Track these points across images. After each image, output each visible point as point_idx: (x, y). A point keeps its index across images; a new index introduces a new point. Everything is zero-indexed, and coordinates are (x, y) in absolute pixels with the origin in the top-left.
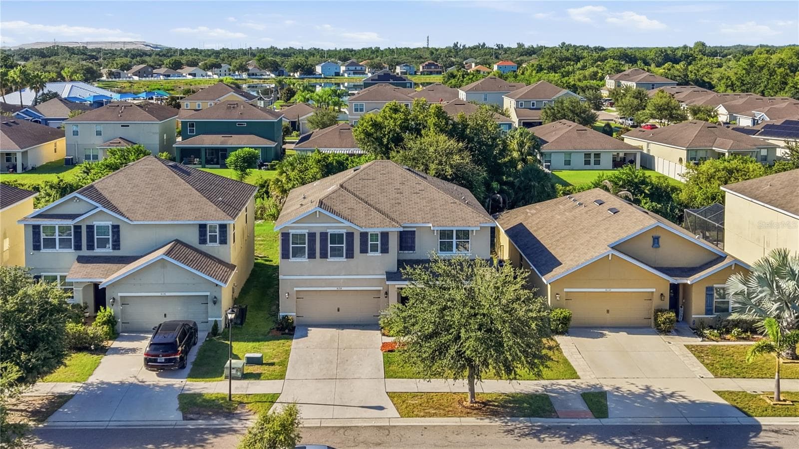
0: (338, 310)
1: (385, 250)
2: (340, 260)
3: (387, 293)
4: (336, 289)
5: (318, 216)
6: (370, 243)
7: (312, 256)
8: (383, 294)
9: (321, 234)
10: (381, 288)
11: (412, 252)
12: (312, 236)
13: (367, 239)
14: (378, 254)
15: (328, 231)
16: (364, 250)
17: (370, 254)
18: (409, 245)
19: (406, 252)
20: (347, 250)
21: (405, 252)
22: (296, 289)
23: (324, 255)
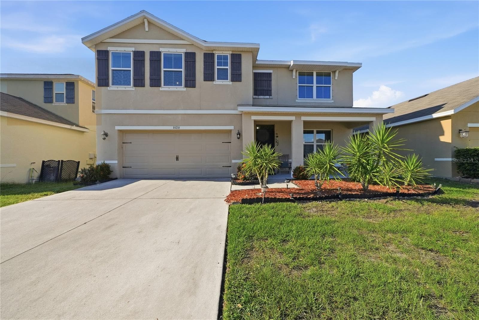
0: (177, 159)
1: (237, 77)
2: (178, 89)
3: (239, 134)
4: (171, 128)
5: (147, 29)
6: (216, 67)
7: (139, 82)
8: (234, 136)
9: (152, 53)
10: (232, 128)
11: (268, 97)
12: (139, 56)
13: (214, 62)
14: (228, 82)
15: (161, 50)
16: (209, 77)
17: (217, 82)
18: (265, 89)
19: (262, 97)
20: (186, 76)
21: (260, 97)
22: (118, 128)
23: (155, 83)
